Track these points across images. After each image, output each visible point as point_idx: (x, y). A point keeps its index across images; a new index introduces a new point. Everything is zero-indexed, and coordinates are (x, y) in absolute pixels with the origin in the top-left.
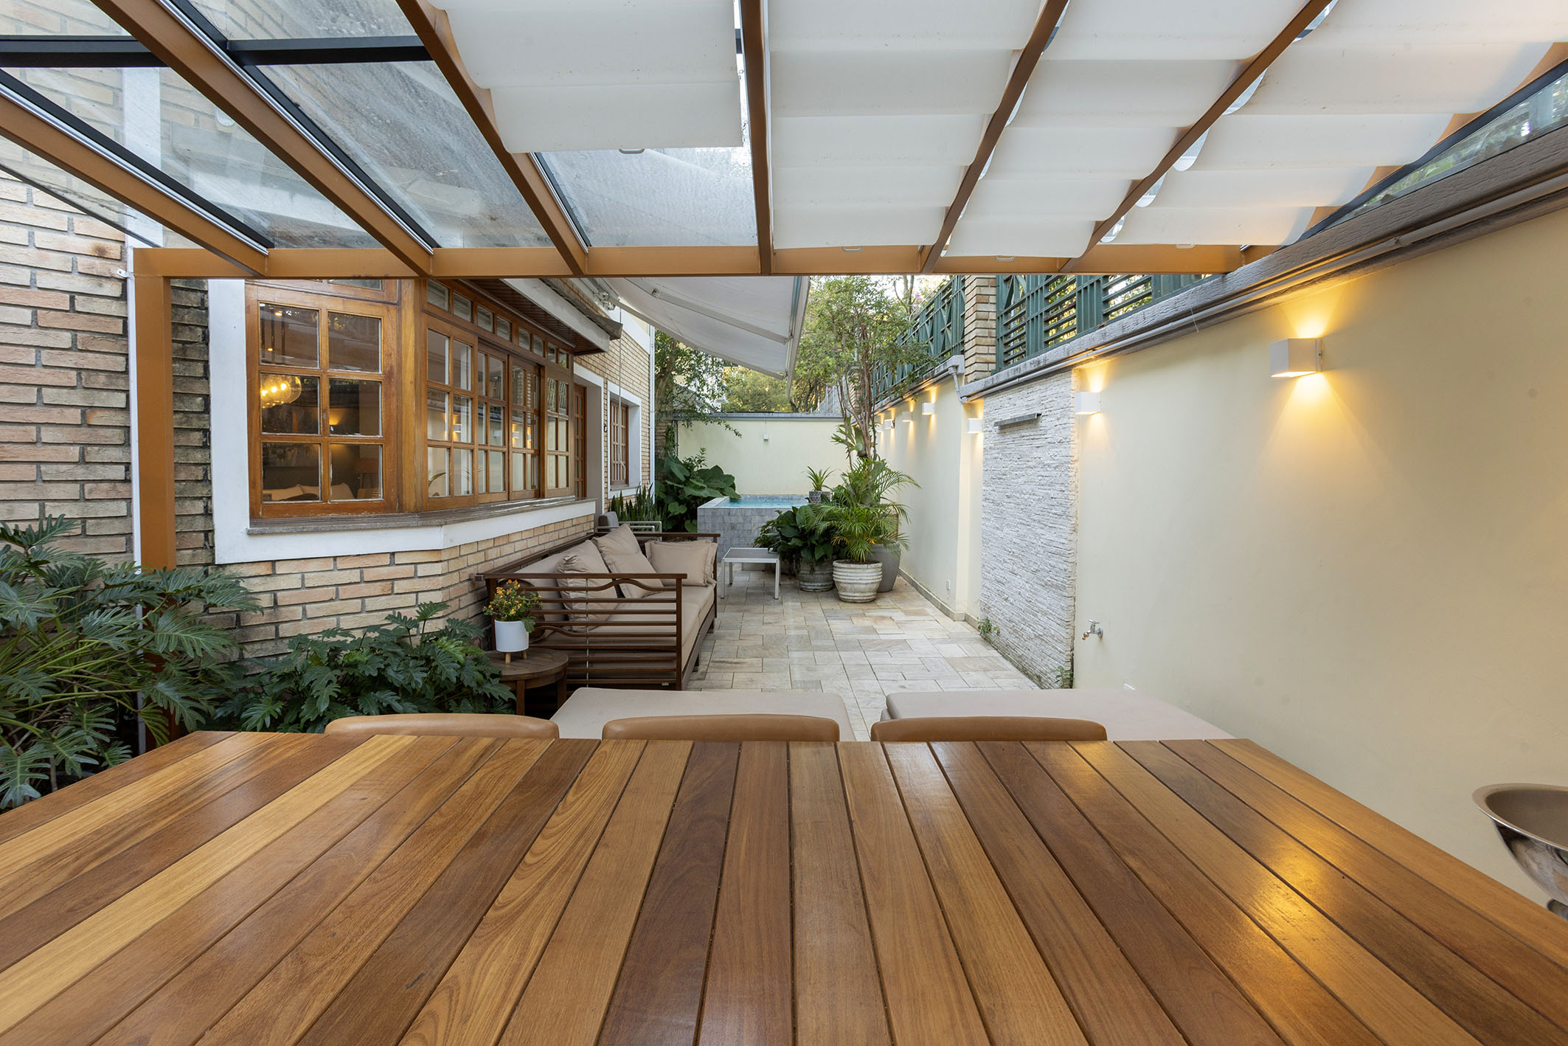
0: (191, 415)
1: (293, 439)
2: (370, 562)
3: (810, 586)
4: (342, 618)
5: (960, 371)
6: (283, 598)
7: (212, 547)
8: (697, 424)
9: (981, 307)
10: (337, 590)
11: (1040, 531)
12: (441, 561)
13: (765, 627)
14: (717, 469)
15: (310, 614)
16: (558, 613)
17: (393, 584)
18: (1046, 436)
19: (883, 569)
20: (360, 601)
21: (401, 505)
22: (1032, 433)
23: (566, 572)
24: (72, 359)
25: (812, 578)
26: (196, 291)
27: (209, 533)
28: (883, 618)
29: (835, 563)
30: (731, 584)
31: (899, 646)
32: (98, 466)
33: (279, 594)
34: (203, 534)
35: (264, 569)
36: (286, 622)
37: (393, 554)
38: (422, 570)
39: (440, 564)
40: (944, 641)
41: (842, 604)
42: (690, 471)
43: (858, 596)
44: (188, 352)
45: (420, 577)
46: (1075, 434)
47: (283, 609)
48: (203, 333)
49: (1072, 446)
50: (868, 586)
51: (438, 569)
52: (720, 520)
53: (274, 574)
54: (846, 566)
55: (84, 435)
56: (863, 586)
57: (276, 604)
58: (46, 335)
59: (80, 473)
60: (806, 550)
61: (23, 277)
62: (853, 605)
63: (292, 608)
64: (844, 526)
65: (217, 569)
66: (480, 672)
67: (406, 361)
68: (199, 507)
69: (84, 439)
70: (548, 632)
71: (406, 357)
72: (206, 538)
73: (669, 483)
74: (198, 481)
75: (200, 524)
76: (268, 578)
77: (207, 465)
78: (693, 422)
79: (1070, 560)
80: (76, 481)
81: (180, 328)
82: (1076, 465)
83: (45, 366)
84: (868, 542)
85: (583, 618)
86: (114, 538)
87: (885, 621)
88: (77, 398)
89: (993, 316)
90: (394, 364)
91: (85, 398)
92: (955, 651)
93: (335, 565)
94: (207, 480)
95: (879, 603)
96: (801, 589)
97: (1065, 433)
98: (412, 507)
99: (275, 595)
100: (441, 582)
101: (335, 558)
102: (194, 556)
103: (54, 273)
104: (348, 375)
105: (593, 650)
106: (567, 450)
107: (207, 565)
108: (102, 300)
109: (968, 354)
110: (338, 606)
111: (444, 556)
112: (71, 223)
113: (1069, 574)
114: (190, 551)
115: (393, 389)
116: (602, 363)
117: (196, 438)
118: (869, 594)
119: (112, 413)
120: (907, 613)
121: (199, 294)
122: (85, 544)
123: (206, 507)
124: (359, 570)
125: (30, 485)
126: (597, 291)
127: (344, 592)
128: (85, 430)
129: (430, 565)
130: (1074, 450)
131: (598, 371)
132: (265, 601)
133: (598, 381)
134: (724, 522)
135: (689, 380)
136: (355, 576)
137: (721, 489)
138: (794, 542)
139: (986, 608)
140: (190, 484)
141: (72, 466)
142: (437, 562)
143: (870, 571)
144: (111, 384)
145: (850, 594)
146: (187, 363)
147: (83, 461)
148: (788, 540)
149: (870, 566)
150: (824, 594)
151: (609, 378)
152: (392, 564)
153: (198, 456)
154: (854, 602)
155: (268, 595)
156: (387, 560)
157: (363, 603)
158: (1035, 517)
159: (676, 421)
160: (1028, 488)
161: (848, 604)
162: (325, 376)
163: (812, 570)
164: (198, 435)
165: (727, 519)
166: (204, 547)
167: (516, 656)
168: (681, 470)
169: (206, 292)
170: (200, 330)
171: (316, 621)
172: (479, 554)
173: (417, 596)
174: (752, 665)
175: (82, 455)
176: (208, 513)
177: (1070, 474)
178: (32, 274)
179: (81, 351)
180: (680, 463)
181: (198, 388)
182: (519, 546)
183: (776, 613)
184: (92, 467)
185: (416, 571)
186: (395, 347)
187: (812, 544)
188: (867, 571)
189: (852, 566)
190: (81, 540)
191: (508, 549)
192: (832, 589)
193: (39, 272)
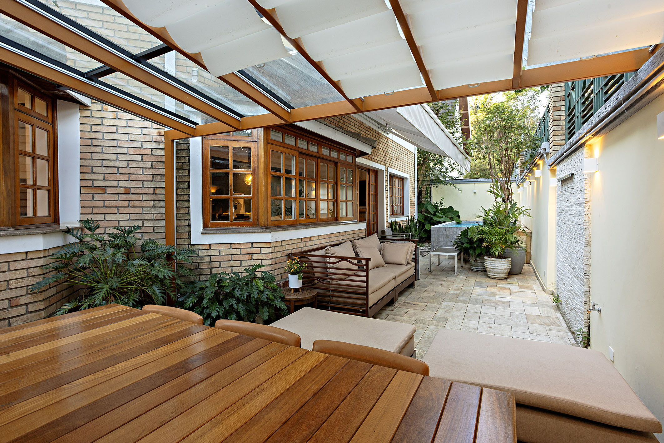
0: (184, 189)
1: (220, 197)
2: (243, 246)
3: (475, 268)
4: (233, 268)
5: (547, 151)
6: (213, 258)
7: (190, 238)
8: (441, 186)
9: (556, 113)
10: (232, 257)
11: (575, 244)
12: (271, 247)
13: (441, 288)
14: (451, 208)
15: (222, 266)
16: (324, 273)
17: (252, 256)
18: (576, 187)
19: (512, 262)
20: (240, 261)
21: (259, 223)
22: (571, 185)
23: (327, 255)
24: (151, 172)
25: (476, 264)
26: (186, 144)
27: (189, 233)
28: (505, 288)
29: (485, 257)
30: (438, 265)
31: (504, 305)
32: (158, 208)
33: (212, 257)
34: (188, 233)
35: (207, 247)
36: (214, 268)
37: (252, 243)
38: (263, 251)
39: (270, 248)
40: (532, 305)
41: (488, 279)
42: (436, 209)
43: (496, 275)
44: (184, 166)
45: (262, 253)
46: (588, 185)
47: (213, 263)
48: (188, 159)
49: (586, 192)
50: (502, 270)
51: (269, 250)
52: (441, 233)
53: (210, 249)
54: (490, 259)
55: (154, 197)
56: (499, 270)
57: (211, 261)
58: (145, 163)
59: (153, 210)
60: (472, 249)
61: (139, 145)
62: (494, 280)
63: (216, 262)
64: (487, 238)
65: (192, 246)
66: (273, 295)
67: (260, 164)
68: (186, 223)
69: (154, 199)
70: (316, 281)
71: (260, 163)
72: (189, 235)
73: (426, 214)
74: (186, 213)
75: (187, 229)
76: (208, 251)
77: (189, 207)
78: (439, 185)
79: (585, 263)
80: (152, 213)
81: (181, 158)
82: (589, 204)
83: (145, 174)
84: (501, 246)
85: (333, 276)
86: (162, 234)
87: (505, 291)
88: (152, 185)
89: (563, 118)
90: (256, 165)
91: (155, 185)
92: (535, 311)
93: (231, 247)
94: (189, 213)
95: (508, 280)
96: (472, 270)
97: (583, 184)
98: (263, 224)
99: (210, 257)
100: (270, 256)
101: (231, 244)
102: (185, 241)
103: (147, 142)
104: (239, 171)
105: (333, 291)
106: (353, 199)
107: (188, 245)
108: (160, 150)
109: (551, 141)
110: (232, 263)
111: (272, 245)
112: (152, 125)
113: (585, 272)
114: (184, 239)
115: (256, 176)
116: (385, 159)
117: (186, 197)
118: (503, 275)
119: (162, 189)
120: (520, 287)
121: (187, 145)
122: (154, 235)
123: (189, 223)
124: (239, 249)
125: (140, 214)
126: (380, 126)
127: (235, 258)
128: (155, 195)
129: (266, 248)
130: (587, 195)
131: (382, 163)
132: (207, 259)
133: (382, 167)
134: (443, 234)
135: (436, 164)
136: (238, 252)
137: (452, 218)
138: (466, 245)
139: (558, 289)
140: (184, 215)
141: (151, 208)
142: (269, 247)
143: (503, 262)
144: (162, 179)
145: (493, 274)
146: (183, 170)
147: (154, 206)
148: (463, 244)
149: (503, 260)
150: (482, 273)
151: (389, 165)
152: (252, 247)
153: (186, 204)
154: (495, 279)
155: (208, 257)
156: (250, 246)
157: (241, 263)
158: (573, 236)
159: (432, 185)
160: (570, 218)
161: (491, 280)
162: (231, 172)
163: (476, 261)
164: (186, 196)
165: (444, 232)
166: (188, 238)
167: (296, 290)
168: (432, 209)
169: (189, 144)
170: (187, 158)
171: (224, 268)
172: (292, 245)
173: (261, 261)
174: (421, 306)
175: (154, 204)
176: (189, 225)
177: (585, 210)
178: (142, 144)
179: (154, 168)
180: (432, 205)
181: (186, 179)
182: (316, 242)
183: (450, 281)
184: (156, 208)
185: (261, 251)
186: (256, 159)
187: (474, 247)
188: (501, 262)
189: (493, 259)
190: (153, 234)
191: (310, 243)
192: (485, 271)
193: (143, 142)
